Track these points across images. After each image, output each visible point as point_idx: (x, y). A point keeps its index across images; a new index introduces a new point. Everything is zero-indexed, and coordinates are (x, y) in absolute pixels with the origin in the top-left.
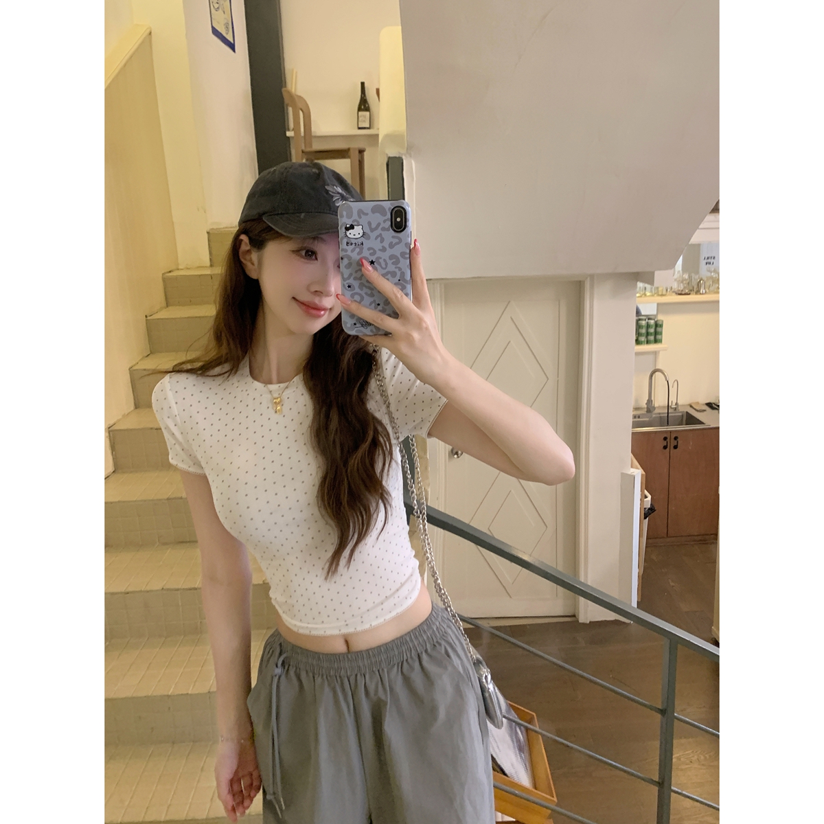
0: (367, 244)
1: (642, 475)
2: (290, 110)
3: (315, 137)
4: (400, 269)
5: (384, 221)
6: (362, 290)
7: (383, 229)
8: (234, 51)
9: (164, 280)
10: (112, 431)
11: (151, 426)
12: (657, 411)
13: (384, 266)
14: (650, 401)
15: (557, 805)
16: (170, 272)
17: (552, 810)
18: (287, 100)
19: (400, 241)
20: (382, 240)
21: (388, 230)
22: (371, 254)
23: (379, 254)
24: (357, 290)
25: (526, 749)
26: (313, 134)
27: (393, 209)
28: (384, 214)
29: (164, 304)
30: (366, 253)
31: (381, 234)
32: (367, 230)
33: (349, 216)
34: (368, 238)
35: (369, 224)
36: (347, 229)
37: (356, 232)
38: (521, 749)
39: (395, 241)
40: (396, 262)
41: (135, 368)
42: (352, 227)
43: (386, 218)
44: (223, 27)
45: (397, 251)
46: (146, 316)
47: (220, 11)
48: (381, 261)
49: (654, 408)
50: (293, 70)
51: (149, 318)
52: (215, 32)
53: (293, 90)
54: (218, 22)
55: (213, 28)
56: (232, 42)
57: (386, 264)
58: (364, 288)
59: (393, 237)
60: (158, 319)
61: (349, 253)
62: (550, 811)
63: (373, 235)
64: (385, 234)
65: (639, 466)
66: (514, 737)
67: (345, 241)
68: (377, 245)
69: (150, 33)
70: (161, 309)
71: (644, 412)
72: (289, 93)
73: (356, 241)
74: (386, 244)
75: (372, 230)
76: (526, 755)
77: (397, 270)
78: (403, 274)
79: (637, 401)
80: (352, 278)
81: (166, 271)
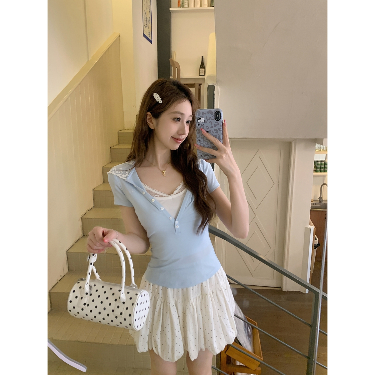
0: (206, 125)
1: (314, 229)
2: (172, 67)
3: (182, 79)
4: (218, 134)
5: (212, 117)
6: (204, 142)
7: (212, 119)
8: (152, 44)
9: (118, 133)
10: (94, 191)
11: (109, 190)
12: (323, 202)
13: (212, 133)
14: (320, 197)
15: (263, 361)
16: (121, 130)
17: (261, 363)
18: (171, 64)
19: (218, 124)
20: (211, 124)
21: (213, 120)
22: (207, 129)
23: (210, 129)
24: (202, 142)
25: (252, 337)
26: (181, 78)
27: (215, 112)
28: (212, 114)
29: (118, 143)
30: (205, 128)
31: (211, 122)
32: (206, 120)
33: (199, 115)
34: (206, 123)
35: (207, 117)
36: (198, 119)
37: (202, 120)
38: (249, 336)
39: (216, 124)
40: (217, 132)
41: (104, 167)
42: (200, 119)
43: (213, 115)
44: (148, 34)
45: (217, 128)
46: (110, 147)
47: (147, 27)
48: (211, 131)
49: (322, 200)
50: (174, 52)
51: (111, 148)
52: (145, 36)
53: (174, 60)
54: (146, 32)
55: (144, 34)
56: (151, 40)
57: (213, 132)
58: (205, 142)
59: (216, 122)
60: (115, 149)
61: (199, 128)
62: (260, 363)
63: (208, 122)
64: (212, 121)
65: (313, 225)
66: (246, 331)
67: (197, 124)
68: (209, 125)
69: (119, 36)
70: (116, 145)
71: (318, 202)
72: (172, 61)
73: (201, 124)
74: (213, 125)
75: (208, 120)
76: (251, 339)
77: (217, 135)
78: (219, 136)
79: (315, 197)
80: (200, 137)
81: (120, 130)
